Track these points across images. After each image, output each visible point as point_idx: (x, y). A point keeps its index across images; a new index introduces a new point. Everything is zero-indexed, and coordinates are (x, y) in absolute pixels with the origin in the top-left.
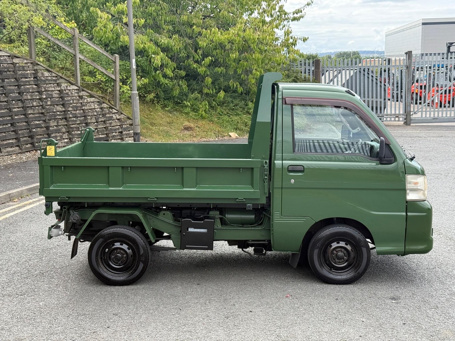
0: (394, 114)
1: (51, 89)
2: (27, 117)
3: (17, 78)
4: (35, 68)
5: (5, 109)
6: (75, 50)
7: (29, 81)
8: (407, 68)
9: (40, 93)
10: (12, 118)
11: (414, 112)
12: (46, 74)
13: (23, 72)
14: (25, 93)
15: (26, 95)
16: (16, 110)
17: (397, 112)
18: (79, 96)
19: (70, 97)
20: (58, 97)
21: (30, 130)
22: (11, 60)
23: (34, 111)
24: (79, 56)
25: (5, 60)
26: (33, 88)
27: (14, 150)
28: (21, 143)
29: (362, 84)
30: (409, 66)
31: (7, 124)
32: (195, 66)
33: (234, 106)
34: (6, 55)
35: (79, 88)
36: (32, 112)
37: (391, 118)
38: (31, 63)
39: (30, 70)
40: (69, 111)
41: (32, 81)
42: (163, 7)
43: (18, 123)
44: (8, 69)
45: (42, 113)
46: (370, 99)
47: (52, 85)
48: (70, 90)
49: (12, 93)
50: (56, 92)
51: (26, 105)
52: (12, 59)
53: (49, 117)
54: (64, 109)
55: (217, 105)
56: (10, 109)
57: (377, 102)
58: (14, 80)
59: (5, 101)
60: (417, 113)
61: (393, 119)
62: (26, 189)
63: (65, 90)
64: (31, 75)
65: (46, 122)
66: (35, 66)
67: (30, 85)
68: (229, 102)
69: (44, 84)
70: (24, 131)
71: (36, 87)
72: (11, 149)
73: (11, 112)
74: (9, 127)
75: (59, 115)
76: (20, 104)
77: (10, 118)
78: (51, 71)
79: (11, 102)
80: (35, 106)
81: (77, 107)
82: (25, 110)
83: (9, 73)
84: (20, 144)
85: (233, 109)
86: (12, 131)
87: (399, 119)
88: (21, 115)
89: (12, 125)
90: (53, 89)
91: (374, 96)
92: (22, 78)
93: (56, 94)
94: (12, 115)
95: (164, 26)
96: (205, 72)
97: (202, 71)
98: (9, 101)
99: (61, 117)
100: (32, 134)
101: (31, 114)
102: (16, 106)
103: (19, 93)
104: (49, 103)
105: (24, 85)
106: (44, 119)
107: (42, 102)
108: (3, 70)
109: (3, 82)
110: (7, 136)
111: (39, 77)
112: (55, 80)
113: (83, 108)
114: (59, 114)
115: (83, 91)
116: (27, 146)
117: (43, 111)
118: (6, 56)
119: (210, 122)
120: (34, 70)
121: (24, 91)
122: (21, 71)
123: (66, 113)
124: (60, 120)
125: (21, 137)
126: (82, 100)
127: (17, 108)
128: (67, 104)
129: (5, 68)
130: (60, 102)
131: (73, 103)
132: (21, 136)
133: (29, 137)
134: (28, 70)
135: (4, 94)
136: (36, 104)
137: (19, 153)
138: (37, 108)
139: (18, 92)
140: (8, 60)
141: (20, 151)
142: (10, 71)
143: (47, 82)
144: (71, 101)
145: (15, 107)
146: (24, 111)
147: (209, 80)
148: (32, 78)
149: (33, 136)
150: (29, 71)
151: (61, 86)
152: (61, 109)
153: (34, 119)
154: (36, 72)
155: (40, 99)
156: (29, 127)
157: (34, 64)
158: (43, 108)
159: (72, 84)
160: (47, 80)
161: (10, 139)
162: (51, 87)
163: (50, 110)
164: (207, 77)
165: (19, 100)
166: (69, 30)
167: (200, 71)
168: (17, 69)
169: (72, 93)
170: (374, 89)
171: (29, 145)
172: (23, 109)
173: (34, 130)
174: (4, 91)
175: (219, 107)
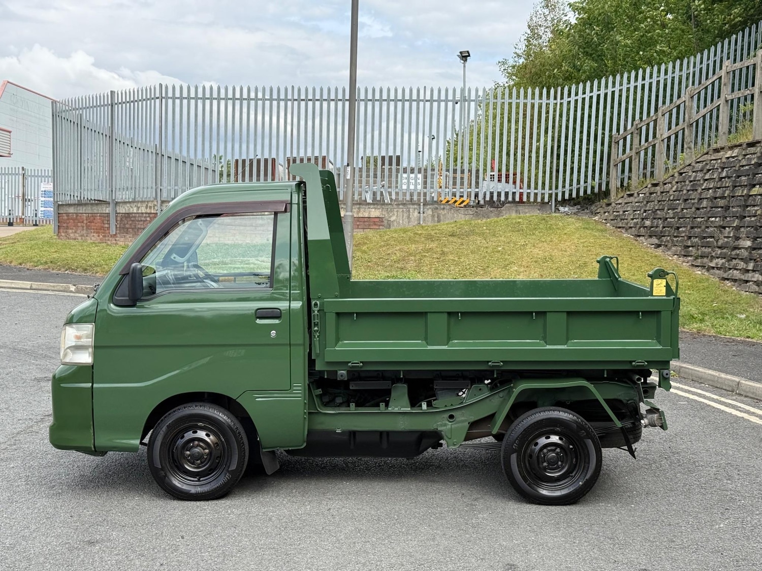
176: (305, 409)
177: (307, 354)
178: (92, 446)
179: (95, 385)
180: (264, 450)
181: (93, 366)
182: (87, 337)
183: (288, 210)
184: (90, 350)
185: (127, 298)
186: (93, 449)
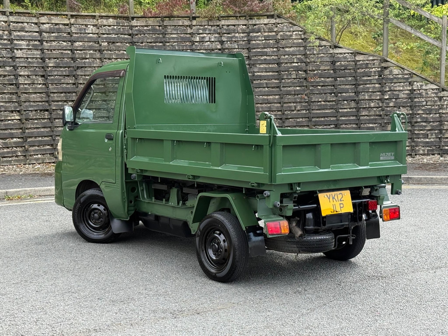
1: (398, 89)
2: (359, 119)
3: (357, 76)
4: (383, 65)
7: (371, 80)
9: (383, 93)
10: (337, 118)
12: (396, 71)
13: (366, 70)
14: (362, 93)
15: (364, 95)
16: (345, 110)
18: (438, 97)
19: (424, 98)
20: (406, 98)
22: (354, 57)
23: (370, 112)
24: (446, 49)
25: (345, 58)
26: (375, 87)
31: (329, 125)
34: (347, 52)
35: (440, 87)
36: (367, 114)
38: (379, 60)
39: (375, 68)
40: (417, 114)
41: (376, 80)
43: (345, 124)
44: (347, 67)
45: (380, 116)
47: (402, 84)
48: (425, 90)
49: (345, 93)
50: (405, 92)
51: (361, 105)
52: (355, 56)
53: (388, 120)
54: (411, 112)
56: (337, 110)
58: (353, 78)
59: (333, 101)
63: (418, 90)
64: (375, 73)
65: (382, 125)
66: (382, 63)
67: (372, 84)
69: (391, 83)
71: (379, 86)
73: (337, 112)
76: (353, 105)
78: (403, 69)
79: (342, 102)
80: (373, 107)
81: (430, 110)
82: (358, 111)
83: (346, 71)
88: (352, 116)
89: (336, 126)
90: (402, 89)
92: (363, 76)
93: (404, 94)
94: (338, 116)
98: (337, 101)
101: (366, 116)
102: (347, 106)
103: (355, 93)
104: (392, 104)
105: (364, 84)
106: (380, 122)
107: (383, 103)
108: (339, 68)
109: (335, 80)
111: (385, 75)
112: (407, 79)
113: (441, 111)
115: (444, 90)
117: (382, 113)
118: (348, 53)
120: (380, 68)
121: (362, 91)
122: (364, 68)
123: (413, 116)
126: (440, 102)
127: (349, 108)
128: (417, 106)
129: (343, 66)
130: (407, 104)
131: (427, 105)
134: (372, 68)
135: (334, 93)
136: (375, 105)
138: (374, 109)
139: (354, 91)
140: (349, 57)
142: (349, 69)
143: (395, 81)
144: (423, 103)
146: (356, 112)
148: (377, 77)
151: (414, 85)
152: (407, 111)
153: (367, 122)
154: (383, 70)
155: (381, 100)
157: (383, 61)
158: (382, 110)
159: (431, 83)
160: (395, 78)
162: (399, 86)
163: (391, 112)
165: (354, 100)
168: (359, 66)
169: (427, 94)
172: (355, 110)
174: (334, 91)
181: (62, 162)
182: (60, 146)
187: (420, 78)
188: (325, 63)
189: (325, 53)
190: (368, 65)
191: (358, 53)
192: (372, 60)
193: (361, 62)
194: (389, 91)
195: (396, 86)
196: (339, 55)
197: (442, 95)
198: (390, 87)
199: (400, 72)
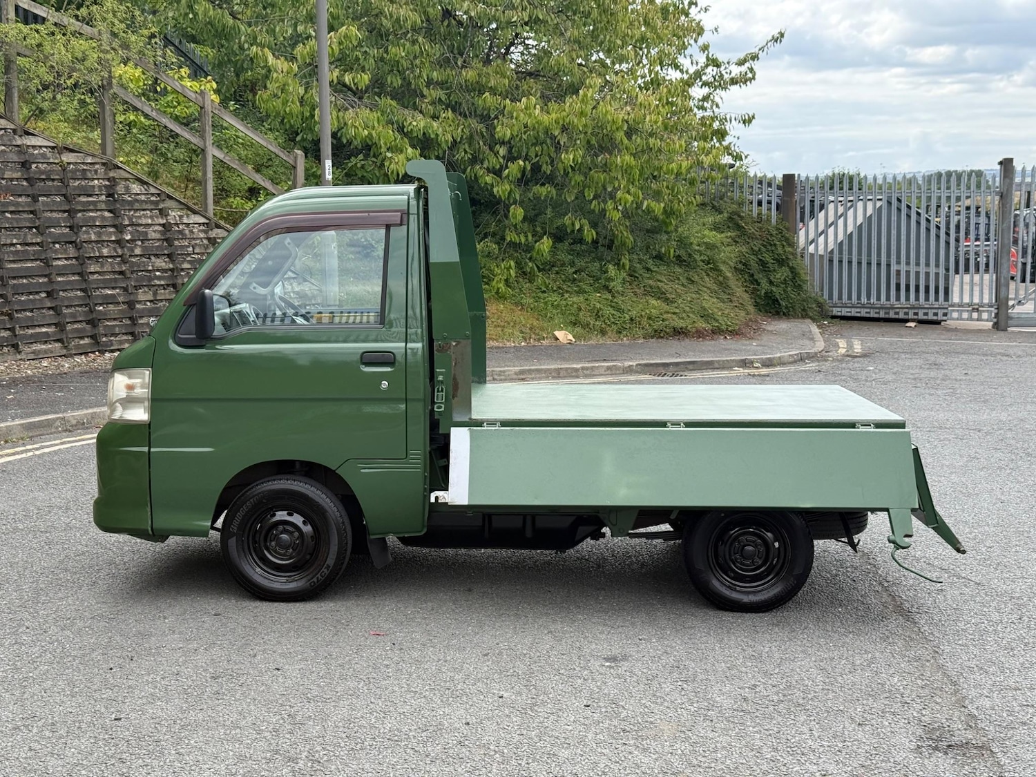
0: (968, 304)
1: (144, 221)
2: (86, 280)
3: (69, 195)
4: (112, 174)
5: (36, 260)
6: (203, 137)
7: (94, 203)
8: (1001, 196)
9: (120, 228)
10: (50, 279)
11: (1017, 301)
12: (136, 188)
13: (83, 183)
14: (84, 228)
15: (87, 232)
16: (60, 263)
17: (976, 300)
18: (209, 239)
19: (188, 241)
20: (159, 240)
21: (90, 308)
22: (58, 155)
23: (102, 266)
24: (213, 152)
25: (43, 156)
26: (103, 218)
27: (49, 349)
28: (66, 334)
29: (894, 232)
30: (1007, 194)
31: (37, 293)
32: (488, 179)
33: (575, 273)
34: (46, 144)
35: (210, 220)
36: (98, 269)
37: (961, 312)
38: (104, 164)
39: (98, 179)
40: (182, 270)
41: (103, 202)
42: (425, 49)
43: (64, 291)
44: (49, 175)
45: (121, 273)
46: (913, 268)
47: (148, 212)
48: (188, 225)
49: (54, 227)
50: (157, 228)
51: (86, 253)
52: (60, 154)
53: (137, 280)
54: (171, 266)
55: (536, 269)
56: (48, 261)
57: (927, 274)
58: (63, 198)
59: (38, 244)
60: (1023, 304)
61: (965, 315)
62: (19, 425)
63: (177, 225)
64: (101, 190)
65: (127, 291)
66: (110, 170)
67: (97, 210)
68: (563, 265)
69: (130, 210)
70: (77, 308)
71: (112, 215)
72: (44, 347)
73: (48, 266)
74: (41, 300)
75: (159, 278)
76: (72, 251)
77: (46, 280)
78: (146, 183)
79: (51, 245)
80: (107, 257)
82: (82, 264)
83: (50, 183)
84: (64, 337)
85: (575, 279)
86: (49, 308)
87: (980, 315)
88: (74, 274)
89: (49, 294)
90: (150, 221)
91: (922, 260)
92: (79, 195)
93: (154, 231)
94: (50, 274)
95: (425, 91)
96: (510, 193)
97: (503, 192)
98: (44, 243)
99: (163, 283)
100: (94, 316)
101: (97, 273)
102: (61, 254)
103: (71, 228)
104: (138, 251)
105: (84, 211)
106: (124, 285)
107: (122, 248)
108: (37, 176)
109: (35, 202)
110: (35, 318)
111: (118, 194)
112: (156, 203)
114: (159, 276)
115: (218, 227)
116: (82, 342)
117: (124, 268)
118: (46, 147)
119: (517, 306)
120: (109, 180)
121: (81, 224)
122: (78, 179)
123: (175, 274)
124: (162, 288)
125: (68, 323)
127: (65, 258)
128: (179, 254)
129: (42, 172)
130: (163, 250)
131: (194, 253)
132: (68, 320)
133: (88, 322)
134: (94, 179)
135: (35, 228)
136: (109, 252)
137: (60, 356)
138: (109, 260)
139: (68, 224)
140: (49, 155)
141: (64, 352)
142: (53, 180)
143: (137, 206)
144: (189, 249)
145: (60, 256)
146: (80, 267)
147: (518, 213)
148: (104, 197)
149: (96, 321)
150: (96, 182)
151: (168, 215)
152: (164, 264)
153: (102, 285)
154: (113, 183)
155: (118, 242)
156: (88, 301)
157: (110, 166)
158: (124, 262)
159: (195, 212)
160: (137, 201)
161: (43, 325)
162: (145, 216)
163: (139, 266)
164: (513, 206)
165: (71, 243)
166: (193, 96)
167: (498, 191)
168: (69, 175)
169: (191, 232)
170: (923, 244)
171: (86, 339)
172: (77, 263)
173: (101, 308)
174: (35, 222)
175: (540, 274)
176: (425, 484)
177: (428, 411)
178: (150, 529)
179: (152, 450)
180: (372, 537)
181: (149, 425)
182: (142, 387)
183: (405, 222)
184: (146, 404)
185: (194, 336)
186: (150, 532)
187: (177, 203)
188: (9, 164)
189: (9, 143)
190: (86, 174)
191: (65, 148)
192: (90, 164)
193: (72, 166)
194: (128, 225)
195: (140, 217)
196: (31, 150)
197: (214, 235)
198: (130, 219)
199: (143, 189)
